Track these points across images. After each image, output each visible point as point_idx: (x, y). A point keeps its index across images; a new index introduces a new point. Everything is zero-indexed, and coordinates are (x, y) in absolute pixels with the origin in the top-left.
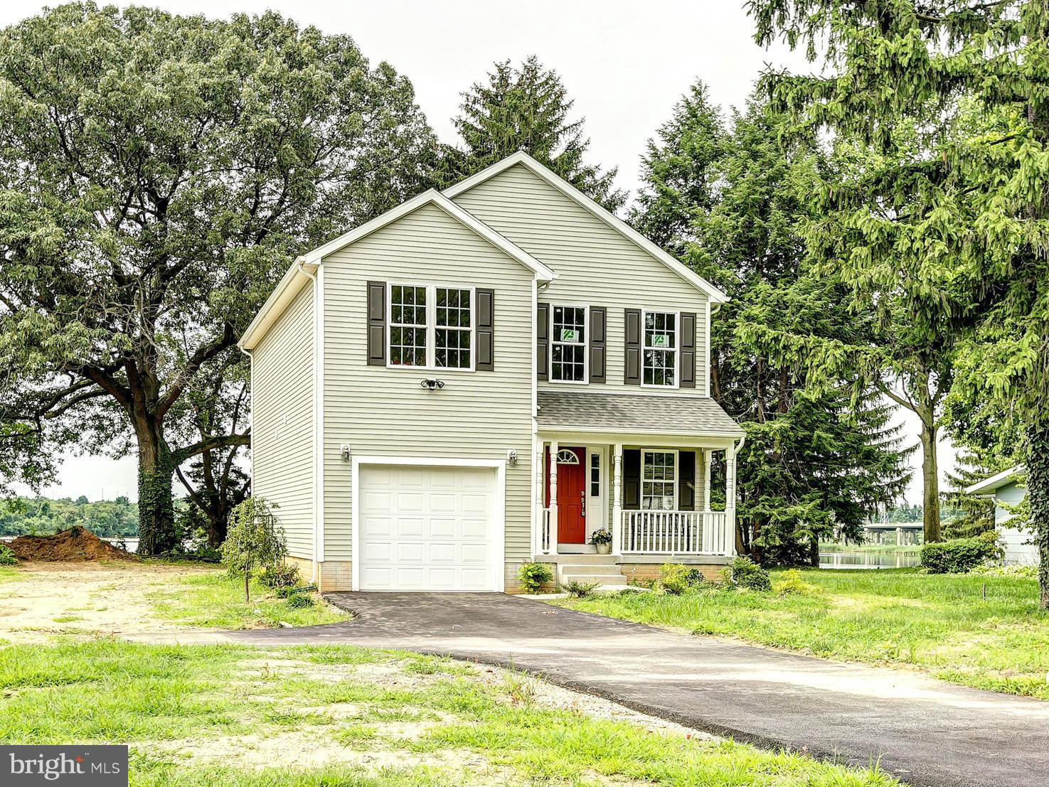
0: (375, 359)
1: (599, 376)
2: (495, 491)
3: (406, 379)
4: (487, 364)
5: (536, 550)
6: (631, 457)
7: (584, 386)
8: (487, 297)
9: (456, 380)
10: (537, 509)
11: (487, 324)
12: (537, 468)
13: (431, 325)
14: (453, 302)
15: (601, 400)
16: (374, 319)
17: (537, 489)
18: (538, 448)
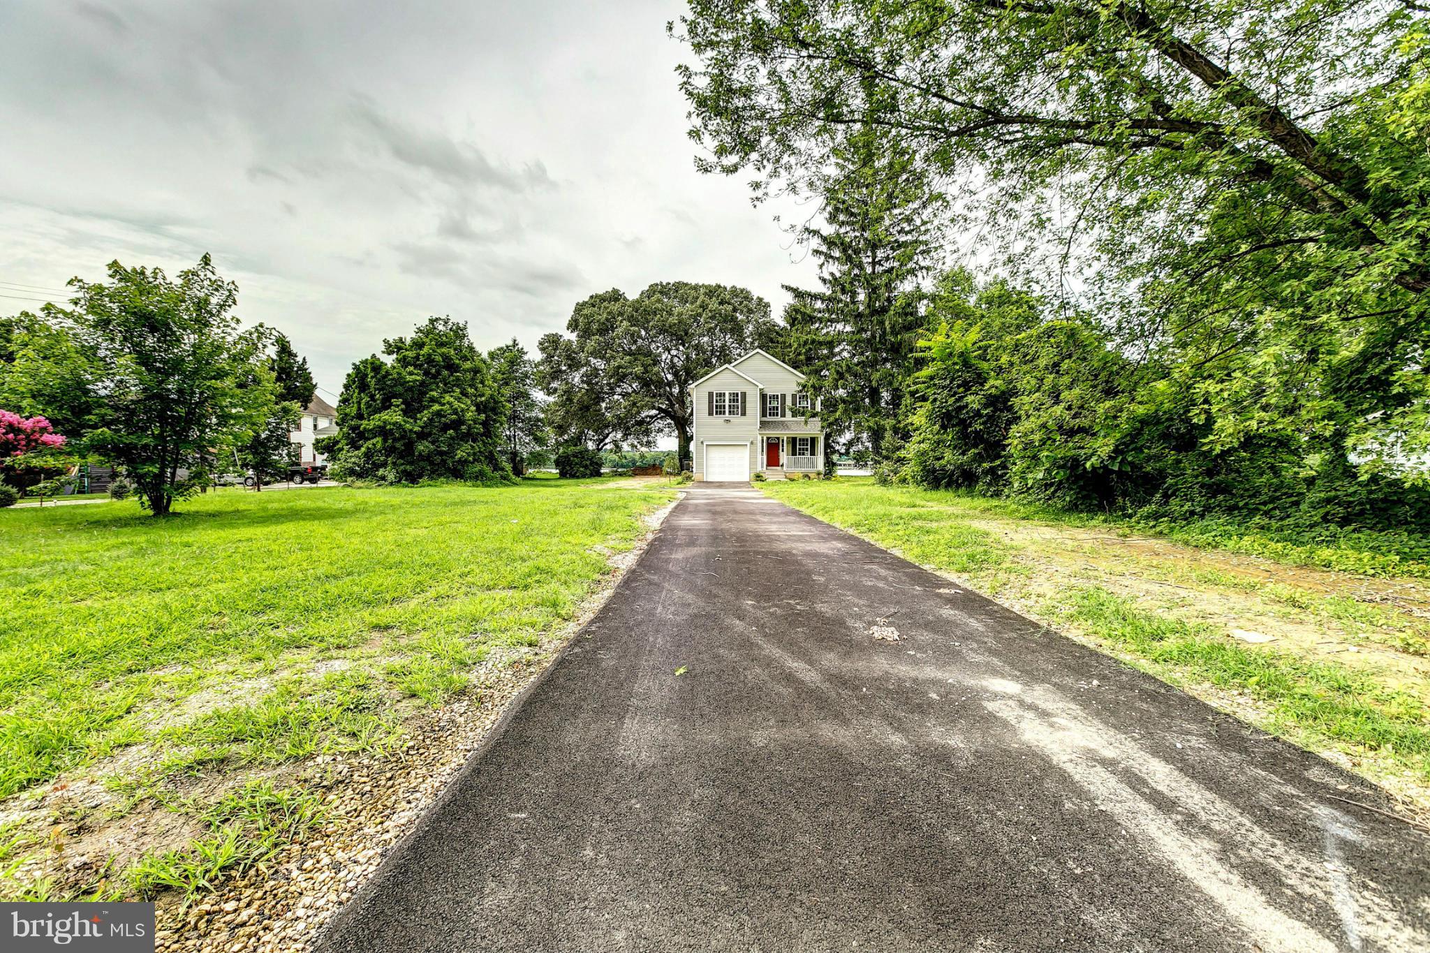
0: (710, 414)
1: (783, 415)
2: (746, 453)
3: (718, 420)
4: (744, 414)
5: (759, 469)
6: (794, 440)
7: (779, 418)
8: (744, 394)
9: (736, 419)
10: (759, 456)
11: (744, 402)
12: (759, 445)
13: (727, 403)
14: (734, 397)
15: (783, 422)
16: (710, 402)
17: (759, 450)
18: (759, 438)
